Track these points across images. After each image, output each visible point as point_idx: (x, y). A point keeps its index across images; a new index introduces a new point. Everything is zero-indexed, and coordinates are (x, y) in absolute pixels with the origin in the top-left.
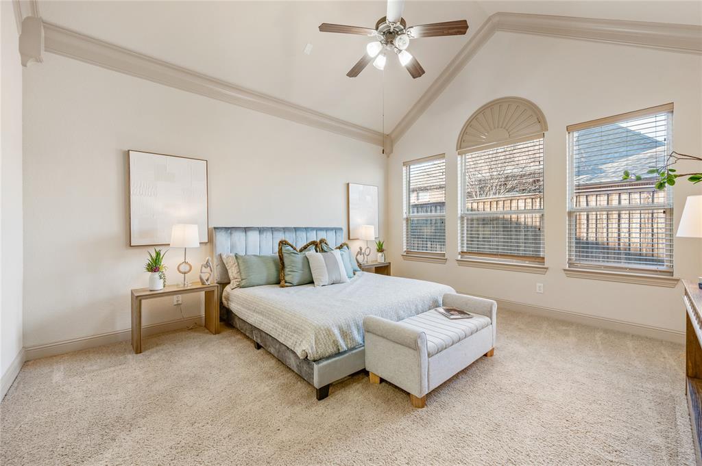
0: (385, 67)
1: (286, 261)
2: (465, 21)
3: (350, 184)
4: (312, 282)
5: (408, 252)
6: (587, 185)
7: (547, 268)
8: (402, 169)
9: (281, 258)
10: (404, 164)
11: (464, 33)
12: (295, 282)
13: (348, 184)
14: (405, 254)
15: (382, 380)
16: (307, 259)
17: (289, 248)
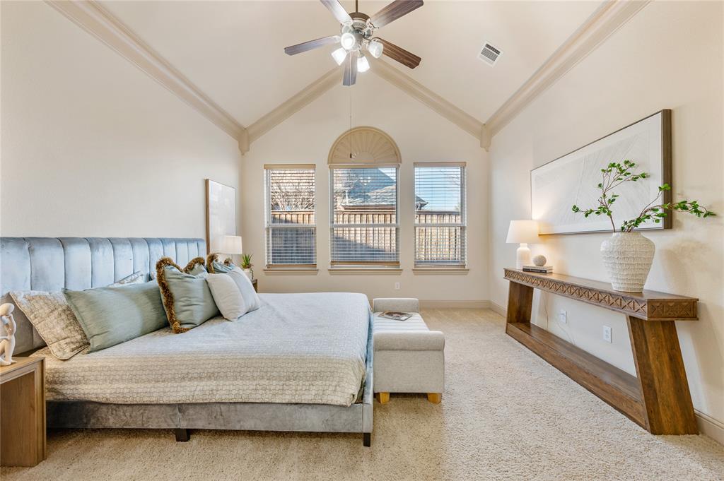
0: (342, 64)
1: (175, 291)
2: (420, 59)
3: (210, 181)
4: (217, 315)
5: (269, 266)
6: (361, 206)
7: (401, 270)
8: (263, 171)
9: (164, 286)
10: (267, 167)
11: (413, 68)
12: (198, 319)
13: (207, 182)
14: (266, 268)
15: (393, 395)
16: (207, 283)
17: (175, 270)
